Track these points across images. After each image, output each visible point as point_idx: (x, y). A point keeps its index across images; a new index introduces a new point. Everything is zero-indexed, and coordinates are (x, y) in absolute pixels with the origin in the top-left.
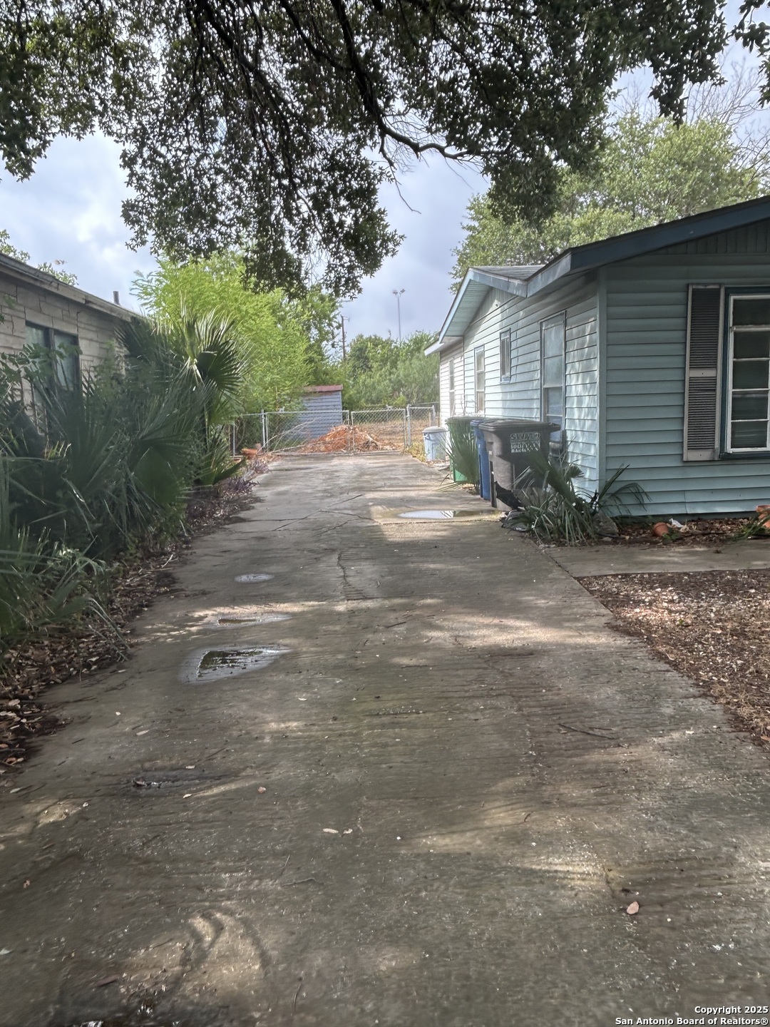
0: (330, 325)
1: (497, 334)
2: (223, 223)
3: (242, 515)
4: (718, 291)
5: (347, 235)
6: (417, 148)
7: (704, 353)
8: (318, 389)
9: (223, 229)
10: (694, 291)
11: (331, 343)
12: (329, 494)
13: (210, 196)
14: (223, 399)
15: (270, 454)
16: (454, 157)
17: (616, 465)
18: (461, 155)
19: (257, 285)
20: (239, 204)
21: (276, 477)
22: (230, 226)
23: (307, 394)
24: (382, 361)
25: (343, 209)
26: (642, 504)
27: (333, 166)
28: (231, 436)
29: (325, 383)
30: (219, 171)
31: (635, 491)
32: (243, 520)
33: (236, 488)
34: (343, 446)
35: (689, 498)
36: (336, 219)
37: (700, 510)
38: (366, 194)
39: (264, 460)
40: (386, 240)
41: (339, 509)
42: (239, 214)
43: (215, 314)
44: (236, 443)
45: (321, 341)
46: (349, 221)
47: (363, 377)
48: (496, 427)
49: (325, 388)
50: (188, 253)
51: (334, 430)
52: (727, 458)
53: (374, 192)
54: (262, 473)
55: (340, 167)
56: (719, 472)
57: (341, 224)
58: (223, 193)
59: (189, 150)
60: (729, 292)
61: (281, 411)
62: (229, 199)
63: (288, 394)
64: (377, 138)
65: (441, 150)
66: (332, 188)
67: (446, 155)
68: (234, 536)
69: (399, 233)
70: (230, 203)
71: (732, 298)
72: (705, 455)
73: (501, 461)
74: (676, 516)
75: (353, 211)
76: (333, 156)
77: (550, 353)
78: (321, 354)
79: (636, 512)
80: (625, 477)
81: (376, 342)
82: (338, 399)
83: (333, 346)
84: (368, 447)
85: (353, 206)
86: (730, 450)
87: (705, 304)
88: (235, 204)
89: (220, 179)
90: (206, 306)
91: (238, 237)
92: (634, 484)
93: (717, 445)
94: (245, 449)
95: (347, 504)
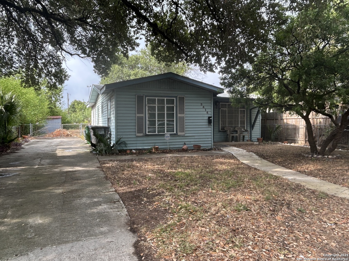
0: (59, 97)
1: (101, 103)
2: (14, 67)
3: (16, 152)
4: (143, 96)
5: (53, 74)
6: (71, 55)
7: (140, 110)
8: (53, 117)
9: (15, 69)
10: (137, 96)
11: (59, 103)
12: (47, 147)
13: (11, 59)
14: (12, 118)
15: (32, 137)
16: (82, 57)
17: (119, 137)
18: (85, 57)
19: (25, 86)
20: (21, 62)
21: (32, 143)
22: (17, 68)
23: (48, 119)
24: (80, 109)
25: (52, 67)
26: (126, 146)
27: (49, 55)
28: (19, 131)
29: (57, 115)
30: (14, 53)
31: (125, 143)
32: (16, 153)
33: (16, 145)
34: (59, 135)
35: (138, 145)
36: (50, 70)
37: (140, 148)
38: (58, 64)
39: (30, 139)
40: (65, 76)
41: (48, 150)
42: (21, 65)
43: (12, 93)
44: (21, 134)
45: (56, 102)
46: (54, 71)
47: (73, 114)
48: (92, 127)
49: (55, 117)
50: (2, 75)
51: (57, 130)
52: (147, 136)
53: (61, 63)
54: (28, 142)
55: (52, 56)
56: (145, 139)
57: (51, 71)
58: (15, 59)
59: (4, 46)
60: (146, 96)
61: (37, 123)
62: (17, 61)
63: (41, 119)
64: (61, 50)
65: (78, 55)
66: (49, 61)
67: (80, 57)
68: (12, 156)
69: (69, 75)
70: (17, 62)
71: (147, 98)
72: (141, 135)
73: (94, 136)
74: (134, 149)
75: (55, 68)
76: (49, 53)
77: (109, 109)
78: (55, 106)
79: (125, 148)
80: (122, 140)
81: (79, 103)
82: (60, 121)
83: (60, 103)
84: (68, 136)
85: (55, 66)
86: (147, 133)
87: (140, 99)
88: (19, 62)
89: (14, 55)
90: (9, 91)
91: (20, 72)
92: (124, 142)
93: (144, 132)
94: (23, 136)
95: (50, 149)
